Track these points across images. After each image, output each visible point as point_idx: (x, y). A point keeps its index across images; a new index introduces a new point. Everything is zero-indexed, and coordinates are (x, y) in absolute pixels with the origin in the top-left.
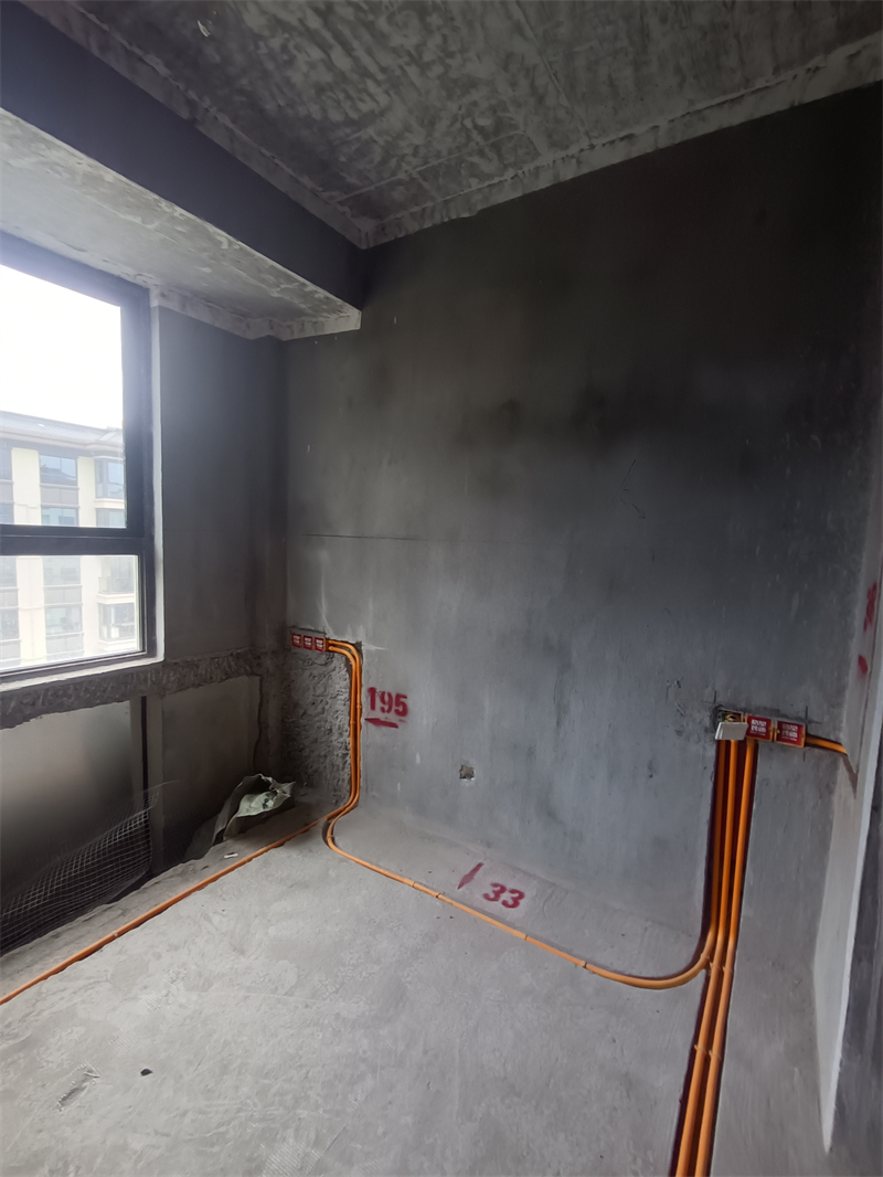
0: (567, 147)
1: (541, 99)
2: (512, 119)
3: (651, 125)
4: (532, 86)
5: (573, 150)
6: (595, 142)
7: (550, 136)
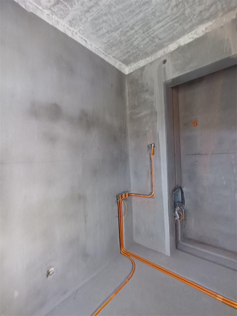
0: (71, 26)
1: (88, 11)
2: (75, 4)
3: (91, 44)
4: (92, 7)
5: (72, 29)
6: (78, 33)
7: (73, 19)
